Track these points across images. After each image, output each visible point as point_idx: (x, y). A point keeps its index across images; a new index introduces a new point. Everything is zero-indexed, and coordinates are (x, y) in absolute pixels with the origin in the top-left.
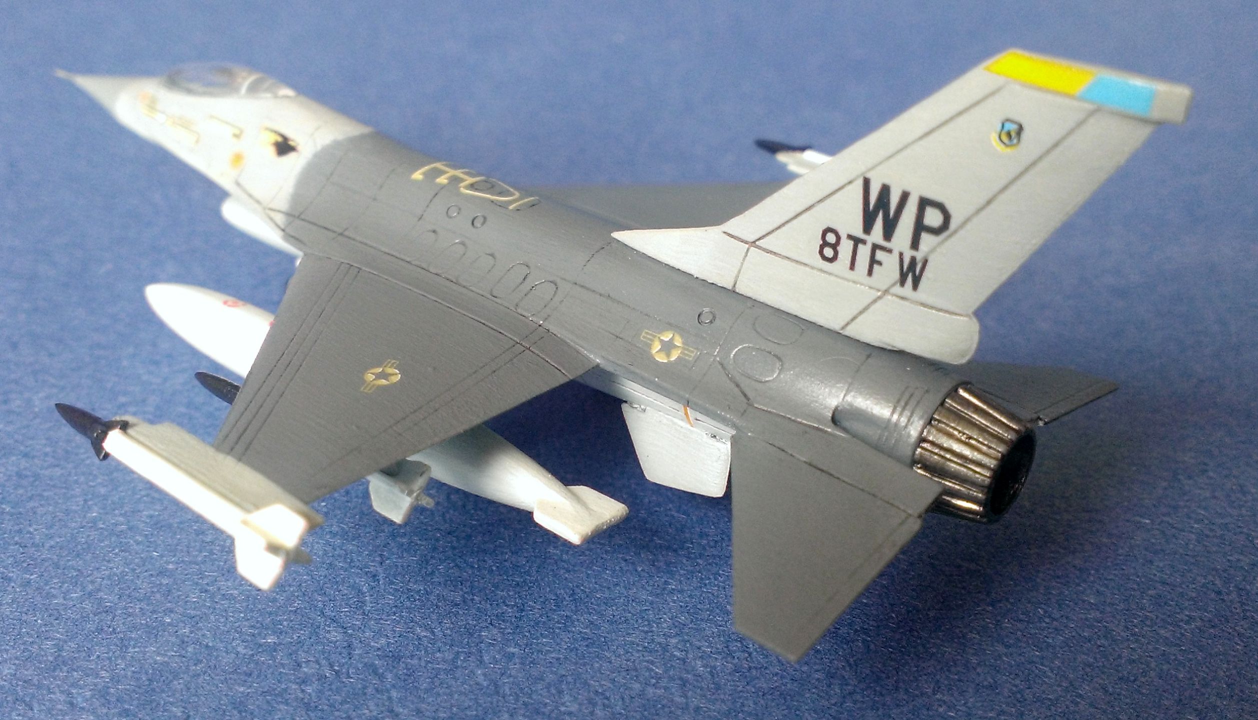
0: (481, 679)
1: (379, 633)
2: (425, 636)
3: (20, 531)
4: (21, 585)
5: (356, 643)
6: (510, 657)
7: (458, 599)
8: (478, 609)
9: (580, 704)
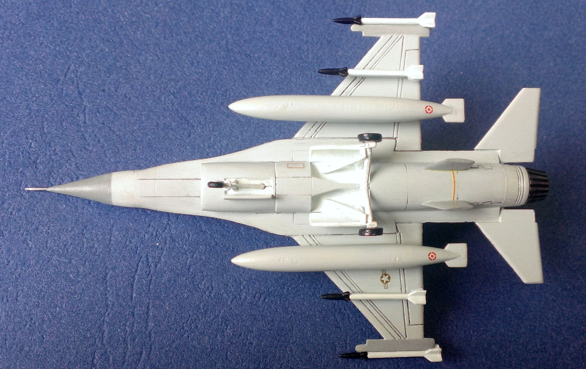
0: (188, 262)
1: (176, 228)
2: (186, 237)
3: (113, 122)
4: (101, 147)
5: (168, 227)
6: (201, 259)
7: (204, 229)
8: (206, 237)
9: (205, 287)
